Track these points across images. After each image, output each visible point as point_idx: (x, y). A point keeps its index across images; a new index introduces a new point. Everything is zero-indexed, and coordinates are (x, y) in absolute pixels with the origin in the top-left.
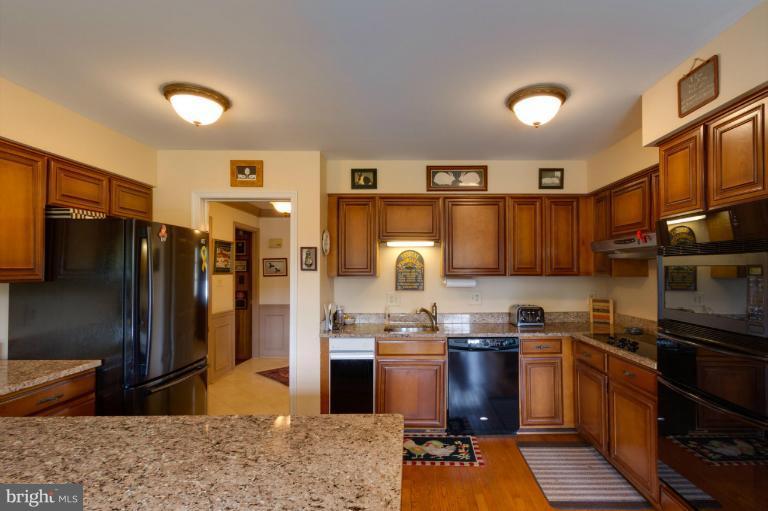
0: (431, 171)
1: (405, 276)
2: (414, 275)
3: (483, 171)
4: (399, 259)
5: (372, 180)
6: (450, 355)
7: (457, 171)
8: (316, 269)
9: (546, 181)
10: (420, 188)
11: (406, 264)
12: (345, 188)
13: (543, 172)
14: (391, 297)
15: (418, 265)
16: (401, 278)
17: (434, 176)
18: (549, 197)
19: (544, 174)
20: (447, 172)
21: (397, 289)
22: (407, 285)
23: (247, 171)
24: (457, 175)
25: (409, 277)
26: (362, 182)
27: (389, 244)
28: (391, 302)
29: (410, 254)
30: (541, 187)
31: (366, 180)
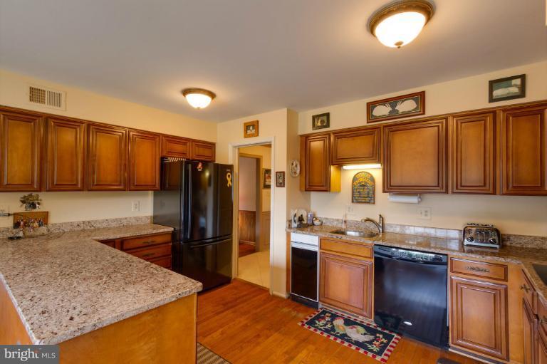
0: (371, 106)
1: (359, 192)
2: (366, 191)
3: (420, 98)
4: (355, 179)
5: (326, 121)
6: (376, 258)
7: (393, 102)
8: (284, 186)
9: (498, 93)
10: (361, 121)
11: (360, 183)
12: (308, 129)
13: (493, 84)
14: (349, 208)
15: (370, 183)
16: (356, 194)
17: (372, 111)
18: (505, 109)
19: (494, 85)
20: (384, 105)
21: (353, 202)
22: (361, 199)
23: (251, 128)
24: (393, 106)
25: (362, 193)
26: (319, 124)
27: (345, 167)
28: (349, 211)
29: (362, 175)
30: (491, 100)
31: (322, 122)
